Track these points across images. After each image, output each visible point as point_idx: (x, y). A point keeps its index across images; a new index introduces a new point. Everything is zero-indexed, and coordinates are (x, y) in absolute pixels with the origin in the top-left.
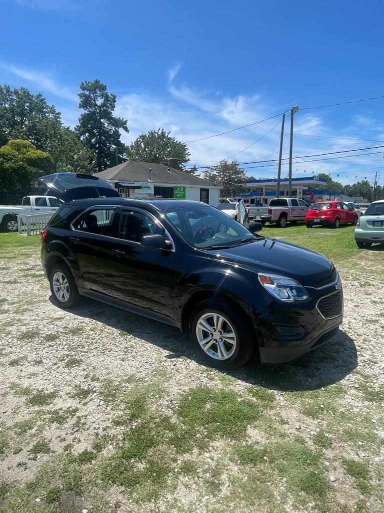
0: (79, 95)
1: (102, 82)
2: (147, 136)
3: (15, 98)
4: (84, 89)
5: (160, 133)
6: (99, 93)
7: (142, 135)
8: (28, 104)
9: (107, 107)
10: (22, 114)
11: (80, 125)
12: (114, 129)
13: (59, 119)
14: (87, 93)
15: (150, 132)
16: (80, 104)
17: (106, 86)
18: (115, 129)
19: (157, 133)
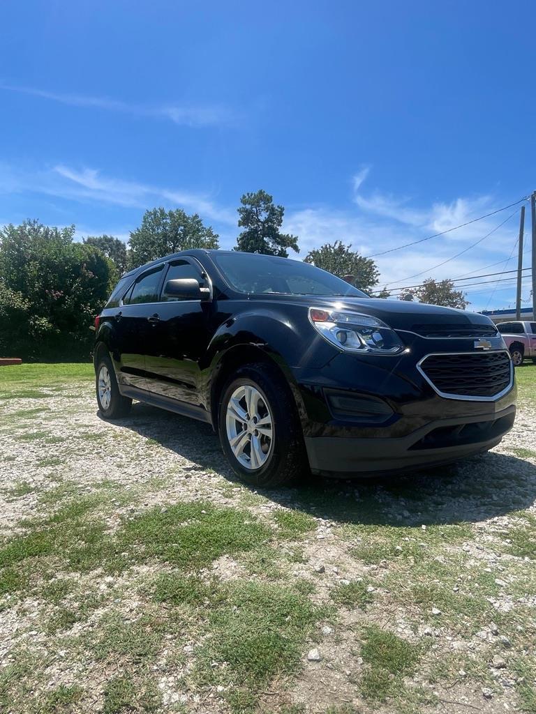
0: (238, 210)
1: (267, 192)
2: (320, 252)
3: (168, 221)
4: (244, 202)
5: (337, 247)
6: (263, 206)
7: (314, 251)
8: (182, 228)
9: (272, 222)
10: (176, 240)
11: (238, 246)
12: (280, 249)
13: (215, 243)
14: (248, 207)
15: (324, 247)
16: (239, 221)
17: (271, 197)
18: (282, 249)
19: (333, 248)
